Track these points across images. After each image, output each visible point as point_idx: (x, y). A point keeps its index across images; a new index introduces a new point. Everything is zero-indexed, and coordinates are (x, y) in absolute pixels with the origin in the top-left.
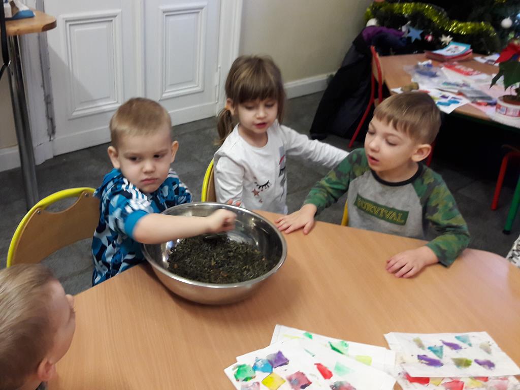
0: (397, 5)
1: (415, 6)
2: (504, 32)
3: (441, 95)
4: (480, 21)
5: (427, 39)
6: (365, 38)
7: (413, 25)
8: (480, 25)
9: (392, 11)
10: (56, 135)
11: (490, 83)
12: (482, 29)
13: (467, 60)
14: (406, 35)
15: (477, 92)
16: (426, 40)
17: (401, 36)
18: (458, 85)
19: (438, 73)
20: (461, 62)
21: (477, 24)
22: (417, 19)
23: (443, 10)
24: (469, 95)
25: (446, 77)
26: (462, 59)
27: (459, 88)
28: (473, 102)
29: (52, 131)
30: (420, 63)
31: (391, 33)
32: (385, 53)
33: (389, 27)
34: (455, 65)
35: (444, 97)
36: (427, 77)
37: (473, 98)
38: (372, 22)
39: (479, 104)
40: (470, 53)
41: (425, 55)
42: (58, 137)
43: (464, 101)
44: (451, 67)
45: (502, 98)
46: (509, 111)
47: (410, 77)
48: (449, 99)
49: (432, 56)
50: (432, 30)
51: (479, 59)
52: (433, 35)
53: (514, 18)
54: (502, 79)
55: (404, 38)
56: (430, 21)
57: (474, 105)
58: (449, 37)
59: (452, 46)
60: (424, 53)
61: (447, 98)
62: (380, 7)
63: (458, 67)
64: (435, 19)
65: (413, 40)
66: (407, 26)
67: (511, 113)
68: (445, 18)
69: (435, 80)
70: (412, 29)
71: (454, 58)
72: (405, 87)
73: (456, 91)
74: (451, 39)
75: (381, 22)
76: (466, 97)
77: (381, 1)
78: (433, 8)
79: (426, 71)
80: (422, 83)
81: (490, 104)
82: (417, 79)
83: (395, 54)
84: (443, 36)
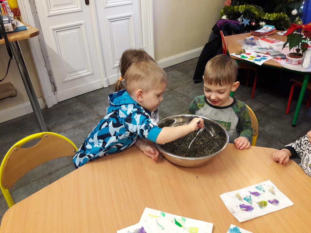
0: (236, 7)
1: (245, 7)
2: (293, 17)
3: (257, 55)
7: (245, 17)
8: (280, 14)
9: (233, 11)
11: (283, 47)
12: (282, 16)
13: (273, 34)
15: (277, 52)
16: (252, 25)
18: (266, 49)
20: (269, 36)
22: (247, 14)
25: (260, 45)
28: (274, 58)
36: (251, 45)
37: (274, 55)
38: (224, 17)
39: (277, 59)
40: (275, 30)
41: (250, 33)
43: (269, 58)
46: (293, 62)
47: (241, 46)
48: (261, 57)
49: (254, 33)
50: (255, 19)
52: (255, 22)
53: (298, 9)
56: (254, 14)
58: (264, 22)
63: (267, 39)
65: (245, 25)
66: (241, 18)
68: (262, 12)
69: (254, 47)
71: (266, 34)
72: (238, 52)
73: (265, 52)
75: (228, 17)
76: (271, 55)
77: (228, 5)
78: (255, 7)
79: (250, 42)
80: (247, 49)
81: (283, 58)
82: (245, 47)
83: (235, 34)
84: (261, 22)
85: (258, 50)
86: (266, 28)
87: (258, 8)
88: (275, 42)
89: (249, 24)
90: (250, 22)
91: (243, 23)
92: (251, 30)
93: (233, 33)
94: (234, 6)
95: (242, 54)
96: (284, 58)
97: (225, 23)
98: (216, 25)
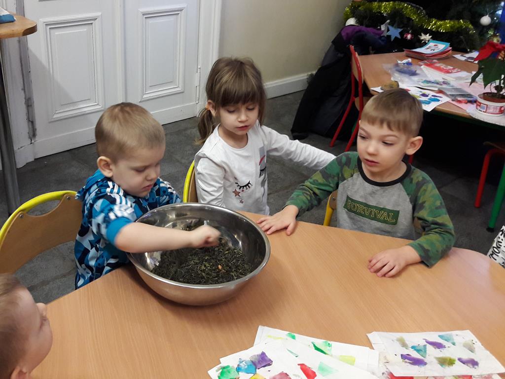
0: (376, 4)
1: (393, 5)
2: (483, 29)
3: (421, 93)
4: (458, 19)
5: (406, 37)
6: (345, 38)
7: (392, 24)
8: (459, 23)
9: (371, 10)
10: (37, 138)
11: (470, 81)
12: (462, 26)
13: (447, 58)
14: (386, 34)
15: (457, 89)
16: (406, 39)
17: (379, 34)
18: (437, 83)
19: (417, 72)
20: (441, 60)
21: (456, 22)
22: (397, 18)
23: (422, 8)
24: (449, 93)
25: (426, 76)
26: (442, 57)
27: (438, 86)
28: (453, 100)
29: (33, 134)
30: (399, 62)
31: (370, 32)
32: (364, 52)
33: (367, 26)
34: (436, 63)
35: (424, 95)
36: (407, 75)
37: (452, 95)
38: (351, 21)
39: (460, 102)
40: (450, 50)
41: (404, 53)
42: (39, 139)
43: (445, 99)
44: (430, 65)
45: (482, 96)
46: (490, 109)
47: (390, 75)
48: (429, 97)
49: (411, 54)
50: (411, 29)
51: (458, 56)
53: (492, 15)
54: (481, 76)
55: (383, 36)
56: (409, 19)
57: (454, 103)
58: (428, 35)
59: (432, 44)
60: (403, 51)
61: (427, 96)
62: (359, 6)
63: (438, 65)
64: (414, 17)
65: (392, 39)
66: (386, 25)
67: (491, 111)
68: (424, 16)
69: (415, 78)
70: (390, 28)
71: (434, 55)
72: (385, 86)
73: (436, 89)
74: (431, 36)
75: (360, 21)
76: (447, 95)
77: (360, 0)
78: (412, 6)
79: (405, 69)
80: (402, 82)
81: (471, 102)
82: (397, 77)
84: (422, 34)
85: (421, 85)
86: (433, 47)
88: (452, 72)
89: (399, 37)
92: (405, 48)
93: (371, 52)
94: (371, 2)
96: (472, 100)
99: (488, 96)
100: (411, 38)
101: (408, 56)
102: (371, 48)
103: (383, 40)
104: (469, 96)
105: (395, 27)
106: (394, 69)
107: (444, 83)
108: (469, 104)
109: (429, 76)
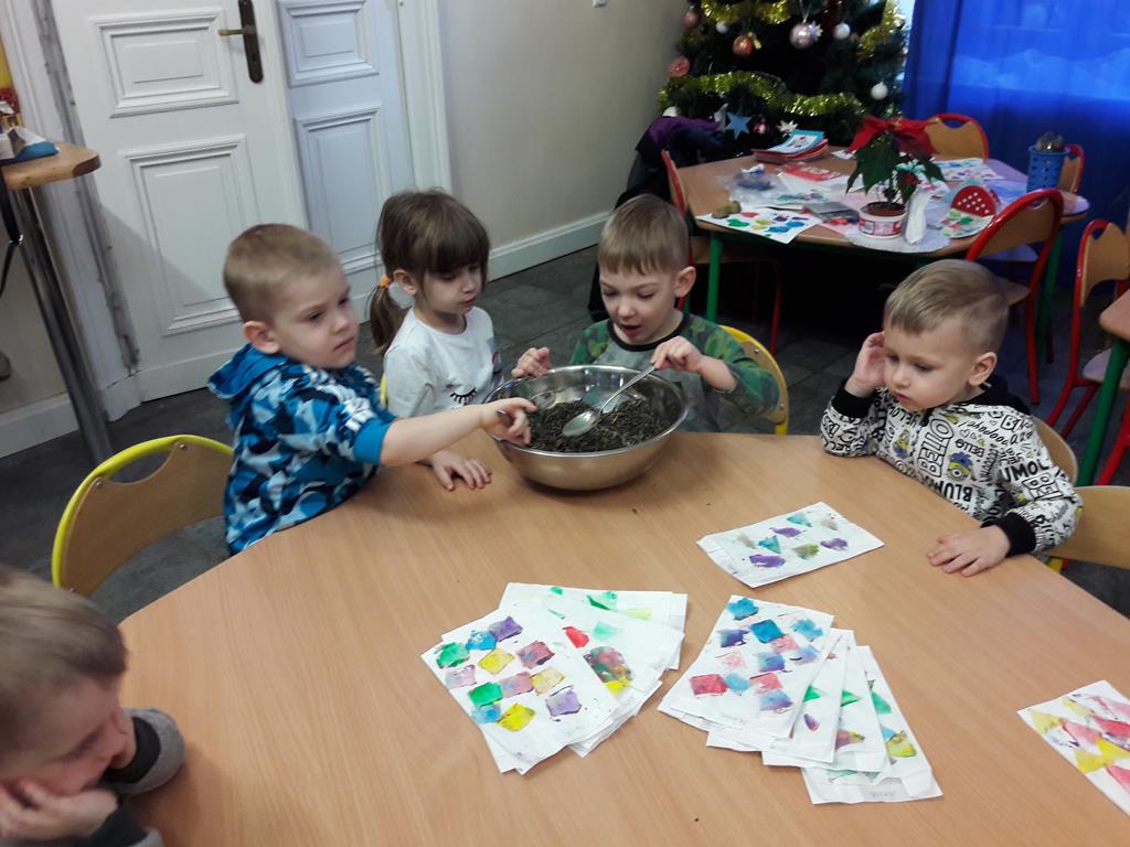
0: (705, 79)
1: (733, 77)
2: (877, 107)
3: (775, 217)
4: (837, 92)
5: (758, 130)
6: (656, 139)
7: (733, 109)
8: (839, 97)
9: (698, 90)
11: (846, 187)
12: (842, 103)
13: (820, 158)
14: (723, 128)
15: (831, 204)
16: (757, 133)
17: (713, 129)
18: (802, 198)
19: (772, 184)
20: (810, 161)
21: (834, 97)
22: (740, 99)
23: (779, 79)
24: (819, 211)
25: (786, 189)
27: (803, 202)
28: (825, 222)
31: (696, 125)
32: (688, 159)
33: (693, 118)
34: (801, 166)
35: (780, 219)
36: (755, 191)
37: (825, 214)
38: (671, 112)
39: (835, 223)
40: (823, 145)
41: (753, 157)
43: (812, 221)
44: (794, 171)
45: (867, 209)
46: (879, 228)
47: (727, 193)
48: (787, 221)
49: (765, 157)
50: (764, 116)
51: (840, 154)
52: (766, 124)
53: (890, 82)
54: (860, 177)
55: (721, 132)
56: (761, 100)
57: (827, 226)
58: (791, 123)
59: (796, 137)
60: (751, 153)
62: (680, 86)
63: (805, 170)
64: (767, 96)
65: (737, 135)
66: (722, 112)
67: (881, 231)
68: (784, 93)
69: (767, 194)
70: (731, 117)
71: (799, 155)
72: (718, 210)
73: (800, 208)
74: (796, 125)
75: (684, 109)
76: (816, 215)
77: (680, 75)
78: (763, 77)
79: (753, 181)
80: (747, 201)
81: (851, 221)
82: (738, 195)
83: (707, 161)
84: (783, 123)
85: (776, 203)
86: (800, 141)
87: (774, 81)
88: (826, 179)
89: (747, 131)
90: (750, 125)
91: (729, 127)
92: (756, 148)
93: (700, 159)
94: (698, 75)
95: (732, 217)
96: (853, 218)
97: (675, 127)
98: (647, 136)
99: (876, 209)
100: (766, 131)
101: (760, 162)
102: (699, 152)
103: (718, 139)
104: (850, 211)
105: (739, 116)
106: (735, 183)
107: (813, 196)
108: (850, 225)
109: (789, 188)
